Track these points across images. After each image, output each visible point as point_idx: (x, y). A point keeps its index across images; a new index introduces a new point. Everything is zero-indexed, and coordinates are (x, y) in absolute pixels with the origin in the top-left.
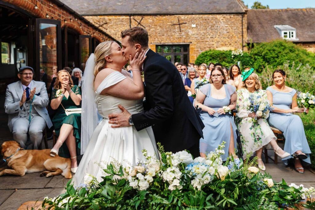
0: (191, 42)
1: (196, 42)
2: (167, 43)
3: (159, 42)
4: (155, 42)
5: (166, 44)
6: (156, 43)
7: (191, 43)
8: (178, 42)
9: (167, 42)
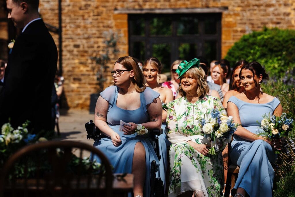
0: (226, 5)
1: (239, 6)
2: (160, 9)
3: (137, 7)
4: (126, 5)
5: (158, 11)
6: (128, 9)
7: (226, 8)
8: (189, 6)
9: (159, 7)
